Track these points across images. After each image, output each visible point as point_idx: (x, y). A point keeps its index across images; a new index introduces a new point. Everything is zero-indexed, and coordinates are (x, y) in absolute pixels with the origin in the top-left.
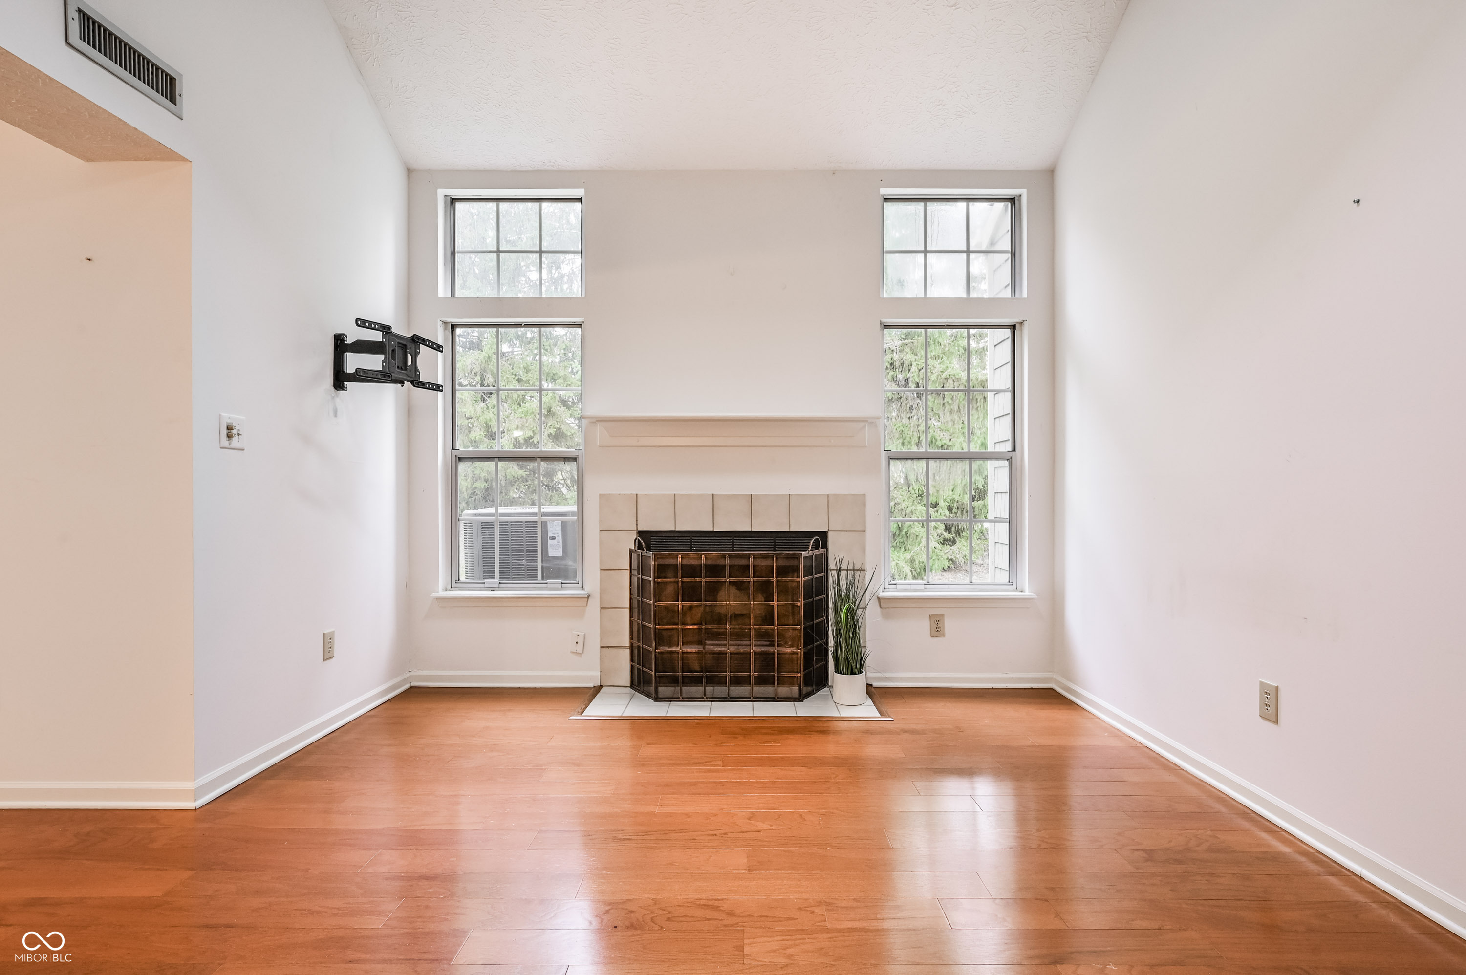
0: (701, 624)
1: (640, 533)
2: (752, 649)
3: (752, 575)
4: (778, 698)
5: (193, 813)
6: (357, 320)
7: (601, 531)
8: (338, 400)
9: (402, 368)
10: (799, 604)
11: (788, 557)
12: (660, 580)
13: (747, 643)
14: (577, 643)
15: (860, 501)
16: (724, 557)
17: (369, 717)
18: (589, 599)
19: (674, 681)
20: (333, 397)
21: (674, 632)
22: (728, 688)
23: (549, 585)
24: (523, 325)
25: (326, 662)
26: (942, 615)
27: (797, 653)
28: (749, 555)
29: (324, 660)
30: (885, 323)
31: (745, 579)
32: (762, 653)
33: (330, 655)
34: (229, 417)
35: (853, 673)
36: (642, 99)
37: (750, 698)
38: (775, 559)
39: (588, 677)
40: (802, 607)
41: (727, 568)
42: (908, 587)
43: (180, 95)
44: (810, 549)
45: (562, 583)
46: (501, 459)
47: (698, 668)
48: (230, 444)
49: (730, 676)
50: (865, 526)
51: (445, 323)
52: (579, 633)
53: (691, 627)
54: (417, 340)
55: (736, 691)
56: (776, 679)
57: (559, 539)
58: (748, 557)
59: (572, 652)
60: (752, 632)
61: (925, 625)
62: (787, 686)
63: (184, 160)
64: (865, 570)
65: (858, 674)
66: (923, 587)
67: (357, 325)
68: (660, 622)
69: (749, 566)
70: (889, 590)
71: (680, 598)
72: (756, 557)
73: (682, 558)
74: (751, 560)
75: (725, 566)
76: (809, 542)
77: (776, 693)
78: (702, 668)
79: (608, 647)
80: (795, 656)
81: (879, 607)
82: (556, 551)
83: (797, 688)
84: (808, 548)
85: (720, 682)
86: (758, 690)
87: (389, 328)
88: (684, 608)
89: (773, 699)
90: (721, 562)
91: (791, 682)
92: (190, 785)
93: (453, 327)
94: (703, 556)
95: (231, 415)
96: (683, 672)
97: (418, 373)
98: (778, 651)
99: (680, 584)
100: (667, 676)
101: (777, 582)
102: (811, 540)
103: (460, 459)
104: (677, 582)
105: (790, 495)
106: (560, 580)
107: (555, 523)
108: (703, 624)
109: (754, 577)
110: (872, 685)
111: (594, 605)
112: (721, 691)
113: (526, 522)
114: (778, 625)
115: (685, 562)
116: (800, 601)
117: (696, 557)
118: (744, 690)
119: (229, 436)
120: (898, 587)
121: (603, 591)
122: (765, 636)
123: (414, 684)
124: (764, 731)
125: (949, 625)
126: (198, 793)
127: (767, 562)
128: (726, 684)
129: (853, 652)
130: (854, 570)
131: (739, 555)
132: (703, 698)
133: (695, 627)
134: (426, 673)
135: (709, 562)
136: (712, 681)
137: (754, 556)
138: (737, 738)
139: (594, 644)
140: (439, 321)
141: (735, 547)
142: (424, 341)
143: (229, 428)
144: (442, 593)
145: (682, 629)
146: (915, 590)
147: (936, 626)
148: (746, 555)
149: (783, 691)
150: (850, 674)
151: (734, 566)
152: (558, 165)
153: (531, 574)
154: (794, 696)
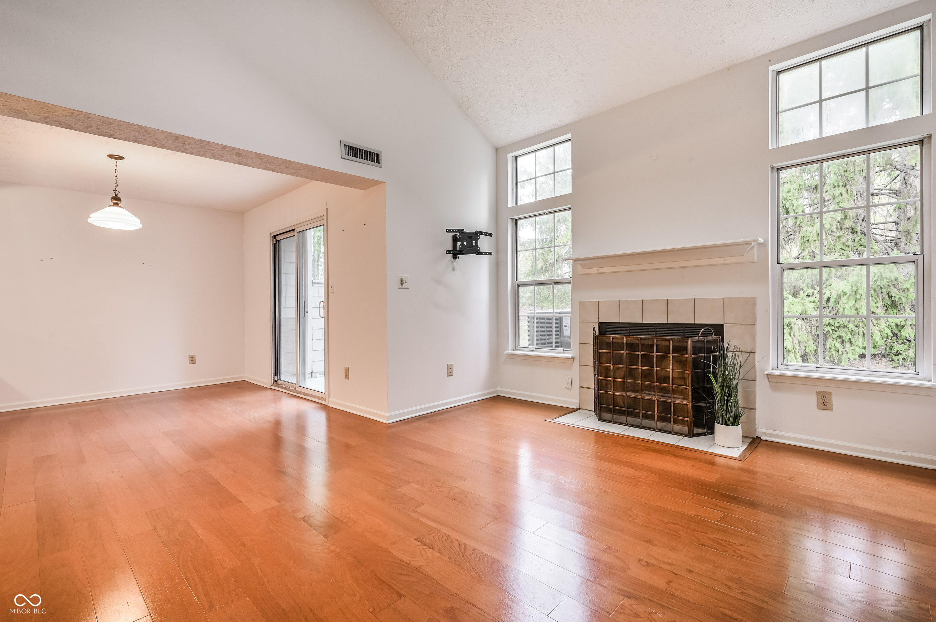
0: (624, 379)
1: (601, 324)
2: (656, 398)
3: (655, 351)
4: (673, 432)
5: (386, 425)
6: (447, 230)
7: (580, 322)
8: (455, 264)
9: (470, 247)
10: (687, 372)
11: (679, 341)
12: (600, 351)
13: (653, 393)
14: (568, 383)
15: (751, 302)
16: (637, 338)
17: (472, 405)
18: (574, 360)
19: (609, 411)
20: (452, 263)
21: (609, 382)
22: (641, 420)
23: (557, 351)
24: (545, 214)
25: (448, 377)
26: (830, 393)
27: (687, 405)
28: (653, 338)
29: (448, 376)
30: (778, 166)
31: (651, 354)
32: (662, 401)
33: (450, 374)
34: (402, 276)
35: (726, 424)
36: (586, 76)
37: (654, 429)
38: (671, 342)
39: (574, 403)
40: (690, 375)
41: (640, 346)
42: (800, 368)
43: (381, 159)
44: (700, 335)
45: (564, 350)
46: (537, 284)
47: (622, 404)
48: (402, 286)
49: (642, 413)
50: (755, 321)
51: (513, 219)
52: (569, 378)
53: (618, 380)
54: (478, 233)
55: (645, 422)
56: (672, 419)
57: (569, 326)
58: (653, 339)
59: (566, 388)
60: (655, 388)
61: (813, 400)
62: (679, 425)
63: (384, 182)
64: (755, 353)
65: (732, 425)
66: (815, 369)
67: (447, 232)
68: (601, 375)
69: (653, 345)
70: (781, 369)
71: (612, 362)
72: (658, 339)
73: (612, 339)
74: (655, 341)
75: (638, 344)
76: (700, 331)
77: (672, 428)
78: (625, 405)
79: (583, 387)
80: (685, 406)
81: (768, 381)
82: (567, 333)
83: (687, 428)
84: (699, 335)
85: (636, 415)
86: (660, 425)
87: (463, 230)
88: (614, 368)
89: (670, 432)
90: (636, 342)
91: (683, 423)
92: (386, 414)
93: (516, 220)
94: (625, 338)
95: (402, 275)
96: (614, 406)
97: (479, 248)
98: (673, 401)
99: (612, 354)
100: (605, 407)
101: (672, 356)
102: (702, 330)
103: (519, 286)
104: (610, 353)
105: (694, 299)
106: (562, 349)
107: (566, 318)
108: (625, 379)
109: (657, 352)
110: (761, 438)
111: (577, 362)
112: (637, 421)
113: (546, 317)
114: (673, 385)
115: (614, 341)
116: (688, 371)
117: (621, 338)
118: (652, 423)
119: (402, 284)
120: (789, 367)
121: (581, 356)
122: (663, 390)
123: (499, 394)
124: (639, 447)
125: (836, 401)
126: (389, 418)
127: (666, 343)
128: (640, 417)
129: (727, 410)
130: (739, 352)
131: (647, 338)
132: (625, 424)
133: (621, 380)
134: (504, 389)
135: (629, 342)
136: (630, 414)
137: (655, 339)
138: (617, 446)
139: (576, 385)
140: (508, 219)
141: (657, 333)
142: (481, 233)
143: (402, 281)
144: (510, 352)
145: (613, 381)
146: (807, 371)
147: (823, 401)
148: (651, 338)
149: (677, 427)
150: (725, 425)
151: (644, 344)
152: (558, 125)
153: (550, 344)
154: (684, 433)
